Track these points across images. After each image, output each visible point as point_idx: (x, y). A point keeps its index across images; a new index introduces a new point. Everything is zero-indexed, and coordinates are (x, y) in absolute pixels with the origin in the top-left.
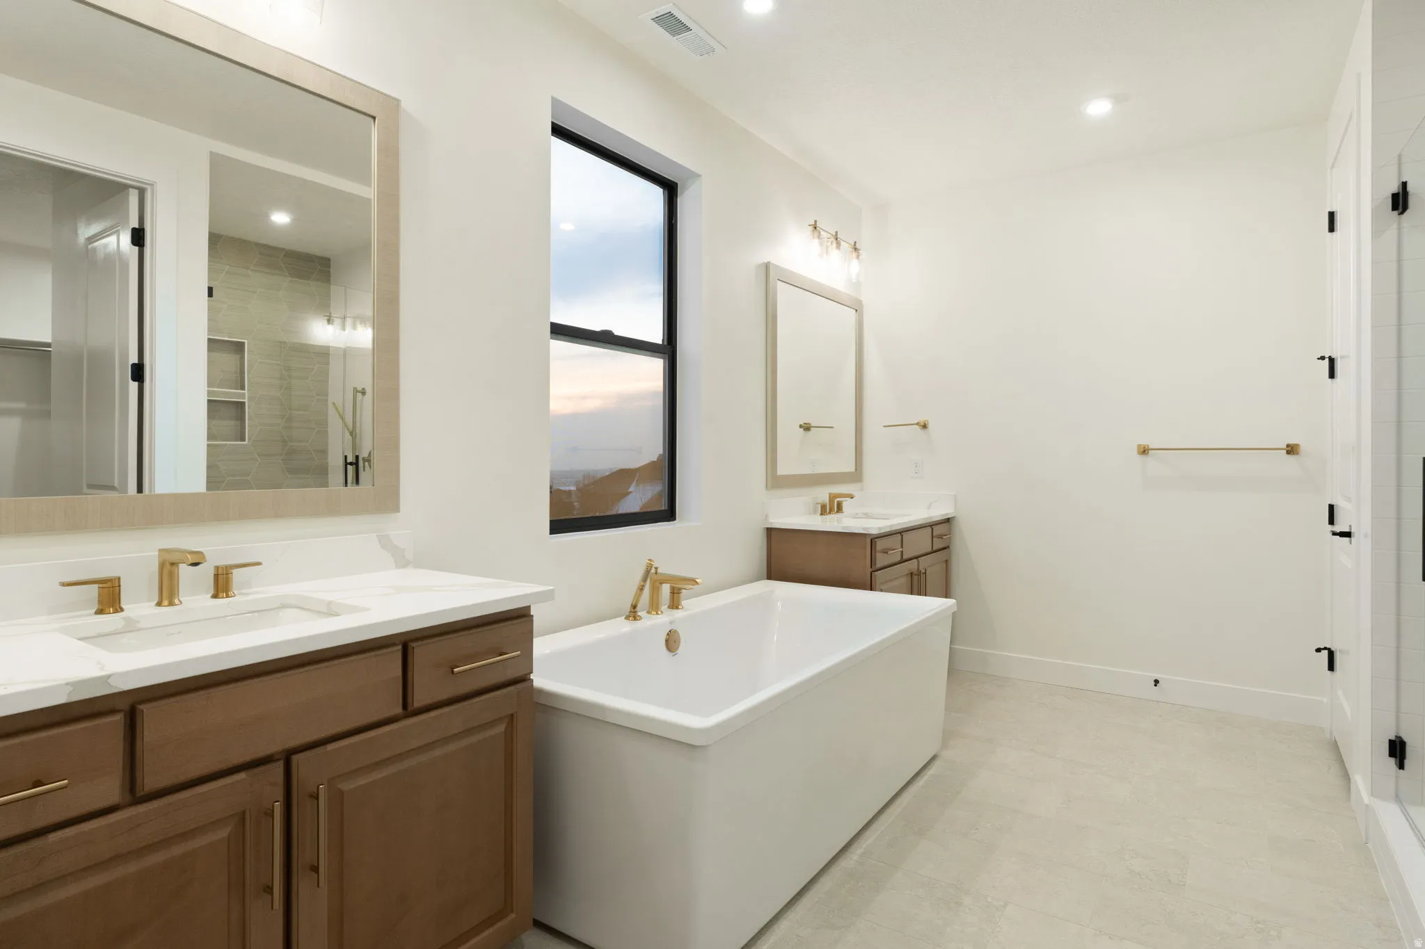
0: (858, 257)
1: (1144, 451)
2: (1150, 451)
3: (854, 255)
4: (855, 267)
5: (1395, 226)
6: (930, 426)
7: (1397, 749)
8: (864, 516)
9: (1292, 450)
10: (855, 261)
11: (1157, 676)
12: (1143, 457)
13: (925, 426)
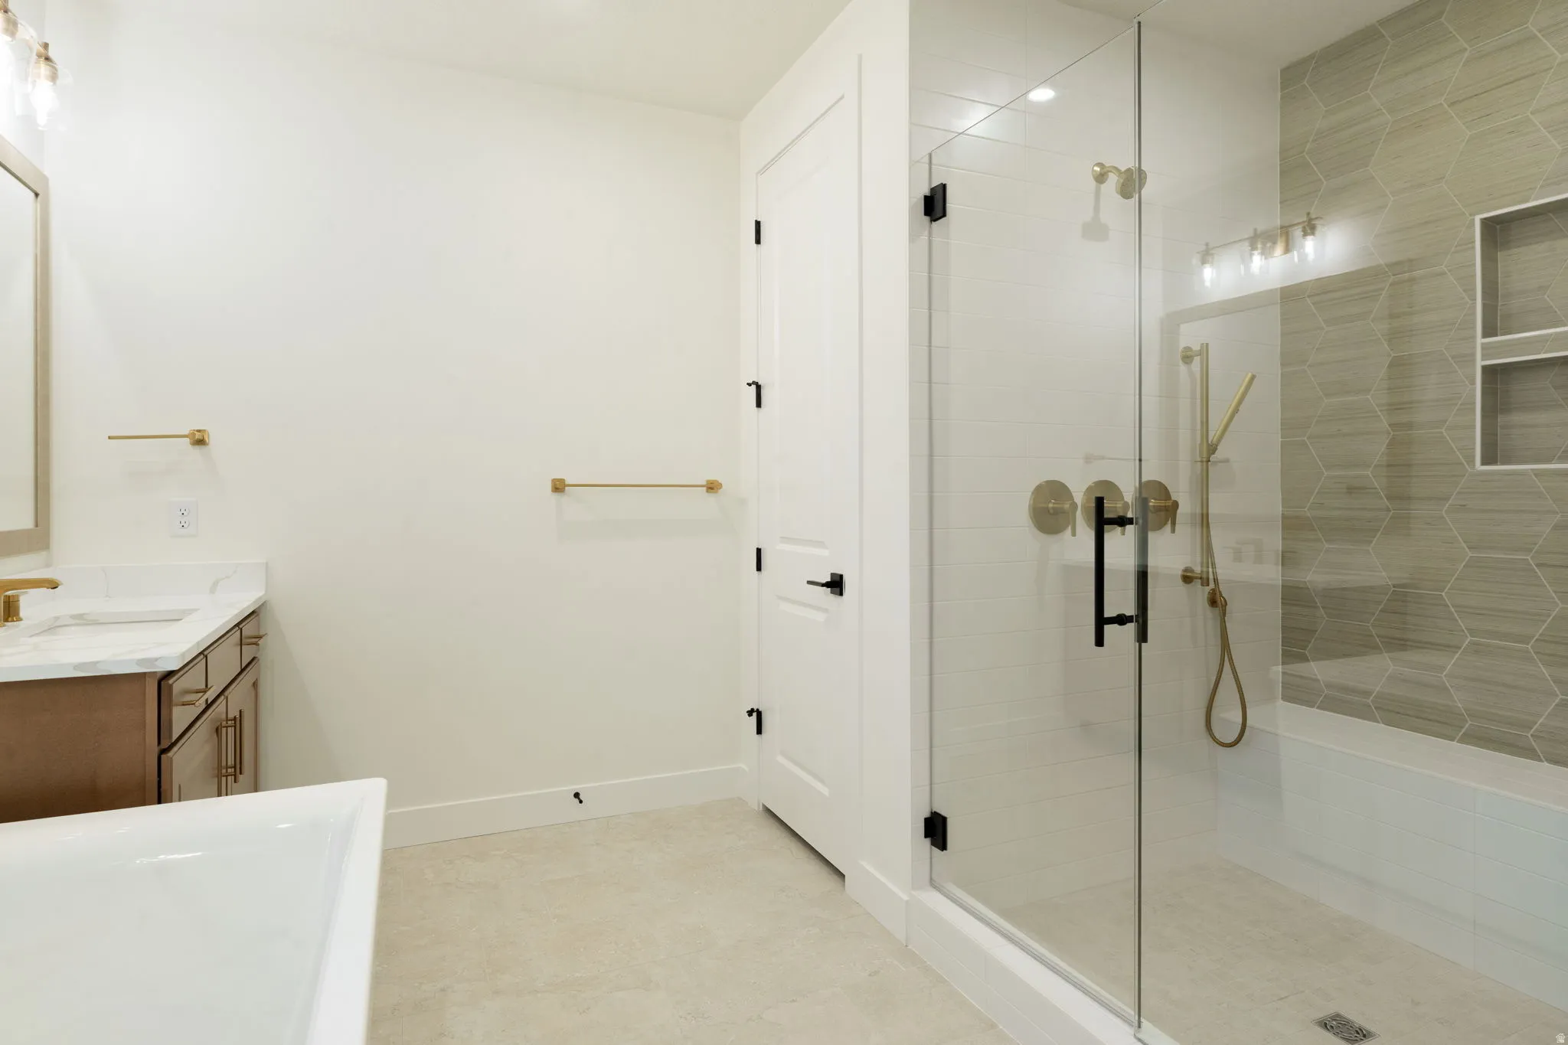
0: (54, 77)
1: (559, 487)
2: (567, 488)
3: (44, 69)
4: (44, 96)
5: (926, 233)
6: (213, 439)
7: (936, 829)
8: (74, 622)
9: (712, 487)
10: (45, 85)
11: (576, 788)
12: (556, 496)
13: (200, 442)
